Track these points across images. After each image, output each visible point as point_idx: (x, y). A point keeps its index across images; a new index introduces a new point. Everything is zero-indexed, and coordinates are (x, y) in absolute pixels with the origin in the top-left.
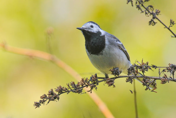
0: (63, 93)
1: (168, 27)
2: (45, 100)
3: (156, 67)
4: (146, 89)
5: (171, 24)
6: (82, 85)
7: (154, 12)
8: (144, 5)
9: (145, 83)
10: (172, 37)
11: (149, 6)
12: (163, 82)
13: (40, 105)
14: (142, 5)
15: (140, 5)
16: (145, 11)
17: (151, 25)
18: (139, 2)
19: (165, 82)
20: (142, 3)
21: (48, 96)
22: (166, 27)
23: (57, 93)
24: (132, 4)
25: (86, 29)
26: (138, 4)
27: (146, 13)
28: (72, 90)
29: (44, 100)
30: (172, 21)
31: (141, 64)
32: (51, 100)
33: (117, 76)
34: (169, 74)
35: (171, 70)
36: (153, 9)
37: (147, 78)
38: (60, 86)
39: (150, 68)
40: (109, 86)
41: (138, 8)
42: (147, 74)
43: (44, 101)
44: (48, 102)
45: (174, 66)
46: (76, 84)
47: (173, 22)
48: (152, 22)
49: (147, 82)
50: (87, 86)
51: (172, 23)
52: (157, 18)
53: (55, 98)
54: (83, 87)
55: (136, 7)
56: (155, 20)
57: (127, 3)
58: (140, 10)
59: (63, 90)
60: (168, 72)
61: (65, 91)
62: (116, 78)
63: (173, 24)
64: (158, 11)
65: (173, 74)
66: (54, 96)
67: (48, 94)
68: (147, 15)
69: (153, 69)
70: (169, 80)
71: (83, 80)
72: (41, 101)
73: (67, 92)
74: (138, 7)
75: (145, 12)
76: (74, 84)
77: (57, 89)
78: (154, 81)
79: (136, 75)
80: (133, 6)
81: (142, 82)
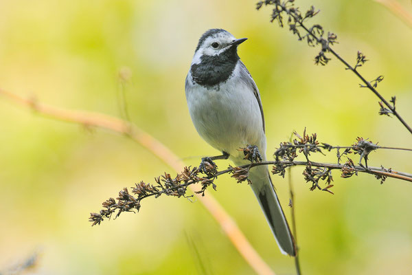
0: (148, 196)
1: (354, 67)
2: (112, 209)
3: (331, 147)
4: (312, 189)
5: (358, 62)
6: (186, 181)
7: (325, 37)
8: (303, 23)
9: (309, 176)
10: (362, 86)
11: (315, 26)
12: (345, 174)
13: (103, 220)
14: (302, 25)
15: (298, 24)
16: (308, 36)
17: (320, 64)
18: (295, 19)
19: (349, 174)
20: (301, 21)
21: (117, 202)
22: (349, 67)
23: (136, 197)
24: (281, 22)
26: (293, 22)
27: (309, 40)
28: (165, 191)
29: (109, 209)
30: (361, 56)
31: (302, 137)
32: (124, 210)
33: (254, 162)
34: (357, 159)
35: (362, 151)
36: (323, 32)
37: (314, 164)
38: (142, 183)
39: (319, 150)
40: (238, 182)
41: (292, 31)
42: (314, 157)
43: (110, 212)
44: (118, 215)
45: (366, 144)
46: (173, 178)
47: (364, 57)
48: (322, 58)
49: (314, 175)
50: (195, 182)
51: (361, 59)
52: (331, 51)
53: (132, 206)
54: (187, 184)
55: (289, 27)
56: (328, 54)
57: (272, 21)
58: (296, 34)
59: (148, 190)
60: (355, 153)
61: (152, 192)
62: (253, 165)
63: (363, 61)
64: (333, 36)
65: (366, 159)
66: (129, 202)
67: (117, 199)
68: (310, 43)
69: (325, 151)
70: (357, 170)
71: (187, 171)
72: (103, 211)
73: (155, 194)
74: (293, 28)
75: (306, 38)
76: (170, 178)
77: (136, 187)
78: (329, 171)
79: (291, 160)
80: (282, 26)
81: (304, 174)
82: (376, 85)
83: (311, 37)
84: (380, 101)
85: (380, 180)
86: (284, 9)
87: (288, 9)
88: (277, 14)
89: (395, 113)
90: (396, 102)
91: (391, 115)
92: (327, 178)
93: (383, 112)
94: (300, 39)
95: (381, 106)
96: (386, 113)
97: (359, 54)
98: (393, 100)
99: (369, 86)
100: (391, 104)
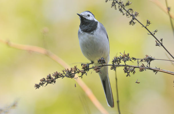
0: (59, 77)
1: (145, 26)
2: (44, 82)
3: (136, 59)
4: (127, 76)
5: (147, 24)
6: (75, 72)
7: (134, 14)
8: (125, 8)
9: (126, 70)
10: (149, 34)
11: (129, 9)
12: (141, 70)
13: (40, 87)
15: (122, 8)
16: (126, 13)
17: (131, 25)
18: (121, 6)
19: (142, 70)
21: (46, 79)
22: (144, 26)
23: (54, 78)
24: (116, 7)
25: (84, 16)
26: (120, 8)
27: (127, 15)
28: (66, 76)
29: (43, 82)
30: (148, 21)
31: (123, 55)
32: (49, 83)
34: (146, 64)
35: (148, 61)
36: (133, 12)
37: (128, 66)
38: (57, 72)
39: (130, 60)
40: (96, 72)
41: (120, 11)
43: (43, 84)
44: (46, 85)
45: (150, 58)
47: (149, 22)
48: (132, 22)
49: (128, 70)
50: (78, 72)
51: (148, 23)
52: (136, 19)
53: (52, 81)
54: (75, 73)
55: (119, 10)
56: (135, 21)
57: (112, 7)
58: (122, 13)
59: (59, 75)
60: (145, 62)
62: (103, 66)
63: (149, 24)
64: (137, 13)
65: (149, 64)
66: (51, 80)
67: (46, 78)
68: (127, 16)
69: (133, 61)
70: (146, 68)
71: (75, 67)
72: (40, 83)
73: (62, 77)
74: (120, 10)
75: (126, 14)
76: (68, 71)
77: (54, 74)
78: (134, 69)
79: (119, 64)
80: (116, 9)
81: (124, 70)
82: (154, 34)
83: (128, 14)
84: (156, 40)
85: (155, 72)
86: (117, 2)
87: (118, 2)
88: (114, 4)
89: (162, 45)
90: (163, 41)
91: (161, 46)
92: (133, 71)
93: (157, 45)
94: (124, 14)
95: (157, 42)
96: (158, 45)
97: (147, 21)
98: (161, 40)
99: (151, 34)
100: (161, 42)
